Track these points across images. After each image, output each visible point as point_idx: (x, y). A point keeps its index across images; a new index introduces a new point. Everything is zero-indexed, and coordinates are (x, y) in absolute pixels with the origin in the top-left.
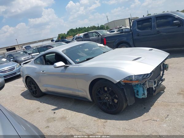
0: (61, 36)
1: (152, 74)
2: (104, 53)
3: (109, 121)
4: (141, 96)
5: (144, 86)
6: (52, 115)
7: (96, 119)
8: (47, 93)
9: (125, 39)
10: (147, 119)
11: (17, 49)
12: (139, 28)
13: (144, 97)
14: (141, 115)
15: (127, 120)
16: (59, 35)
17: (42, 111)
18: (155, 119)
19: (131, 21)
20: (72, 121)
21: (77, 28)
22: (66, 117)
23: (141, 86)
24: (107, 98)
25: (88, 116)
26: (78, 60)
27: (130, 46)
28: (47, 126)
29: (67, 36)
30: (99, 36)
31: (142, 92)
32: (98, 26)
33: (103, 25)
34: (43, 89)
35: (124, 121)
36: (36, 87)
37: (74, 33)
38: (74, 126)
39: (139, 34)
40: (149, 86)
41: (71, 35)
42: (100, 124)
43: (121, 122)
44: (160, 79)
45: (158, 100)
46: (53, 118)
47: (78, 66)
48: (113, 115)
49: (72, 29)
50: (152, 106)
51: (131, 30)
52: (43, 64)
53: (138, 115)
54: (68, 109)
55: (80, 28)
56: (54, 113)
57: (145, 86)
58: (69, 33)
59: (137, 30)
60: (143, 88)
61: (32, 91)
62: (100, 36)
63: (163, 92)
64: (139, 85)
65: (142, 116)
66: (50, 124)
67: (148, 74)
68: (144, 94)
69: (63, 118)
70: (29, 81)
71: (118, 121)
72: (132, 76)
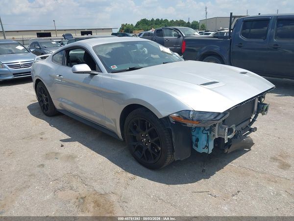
0: (125, 28)
1: (227, 116)
2: (164, 63)
3: (138, 178)
4: (200, 149)
5: (210, 133)
6: (57, 149)
7: (119, 169)
8: (62, 112)
9: (217, 49)
10: (202, 190)
11: (53, 36)
12: (244, 34)
13: (205, 151)
14: (193, 180)
15: (167, 184)
16: (123, 25)
17: (46, 139)
18: (214, 192)
19: (233, 19)
20: (82, 166)
21: (153, 20)
22: (76, 157)
23: (205, 132)
24: (145, 139)
25: (109, 162)
26: (115, 67)
27: (223, 62)
28: (42, 165)
29: (135, 30)
30: (179, 36)
31: (205, 143)
32: (189, 22)
33: (197, 22)
34: (57, 104)
35: (163, 185)
36: (49, 99)
37: (146, 26)
38: (82, 173)
39: (241, 44)
40: (218, 135)
41: (141, 29)
42: (122, 180)
43: (158, 184)
44: (247, 126)
45: (234, 161)
46: (57, 154)
47: (110, 78)
48: (149, 171)
49: (145, 19)
50: (219, 169)
51: (230, 37)
52: (63, 64)
53: (189, 180)
54: (84, 145)
55: (158, 20)
56: (62, 146)
57: (212, 133)
58: (139, 24)
59: (240, 37)
60: (208, 136)
61: (42, 105)
62: (182, 38)
63: (247, 150)
64: (202, 129)
65: (196, 183)
66: (47, 162)
67: (219, 114)
68: (207, 147)
69: (71, 158)
70: (40, 88)
71: (152, 182)
72: (190, 111)
